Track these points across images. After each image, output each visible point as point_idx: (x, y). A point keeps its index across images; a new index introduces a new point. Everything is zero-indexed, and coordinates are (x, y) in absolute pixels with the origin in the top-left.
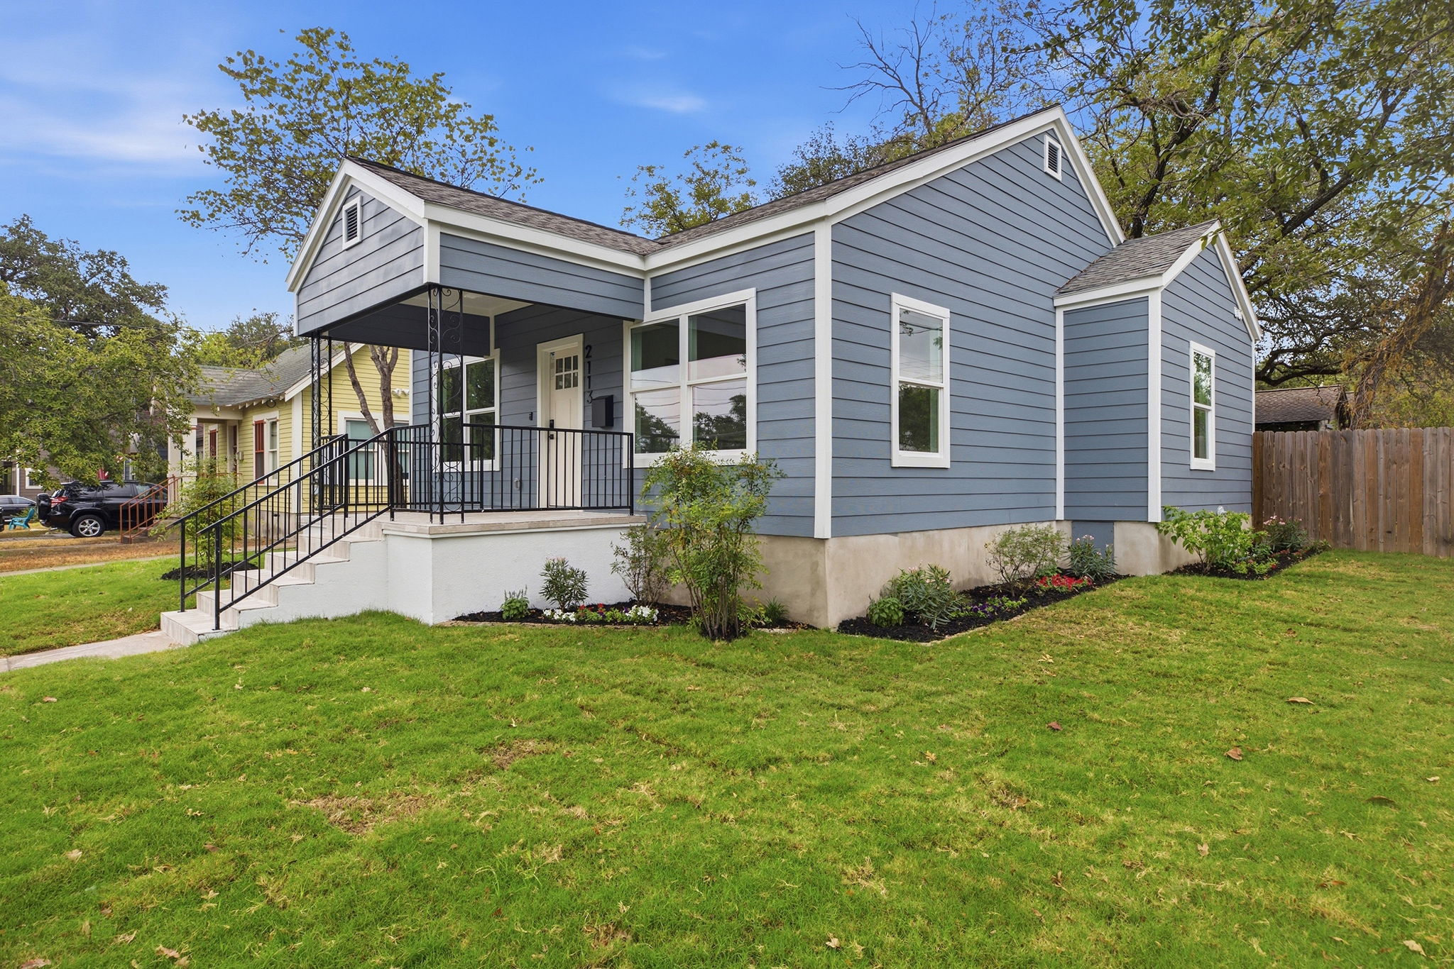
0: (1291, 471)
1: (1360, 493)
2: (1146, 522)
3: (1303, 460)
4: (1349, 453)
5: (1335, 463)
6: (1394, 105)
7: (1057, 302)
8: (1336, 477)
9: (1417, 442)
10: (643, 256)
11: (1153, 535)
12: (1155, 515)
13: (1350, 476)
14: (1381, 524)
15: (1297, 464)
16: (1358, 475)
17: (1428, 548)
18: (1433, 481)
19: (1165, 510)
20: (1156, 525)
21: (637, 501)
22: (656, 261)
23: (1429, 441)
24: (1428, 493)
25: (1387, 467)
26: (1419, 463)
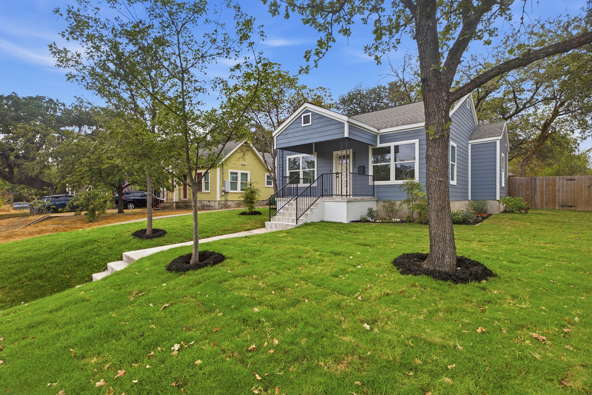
0: (519, 188)
1: (538, 193)
2: (496, 200)
3: (522, 185)
4: (535, 183)
5: (531, 186)
6: (539, 87)
7: (469, 142)
8: (531, 189)
9: (554, 181)
10: (379, 130)
11: (497, 203)
12: (498, 198)
13: (536, 189)
14: (544, 202)
15: (521, 186)
16: (538, 189)
17: (557, 208)
18: (559, 190)
19: (500, 197)
20: (498, 201)
21: (375, 193)
22: (382, 131)
23: (557, 180)
24: (557, 193)
25: (546, 187)
26: (555, 185)
